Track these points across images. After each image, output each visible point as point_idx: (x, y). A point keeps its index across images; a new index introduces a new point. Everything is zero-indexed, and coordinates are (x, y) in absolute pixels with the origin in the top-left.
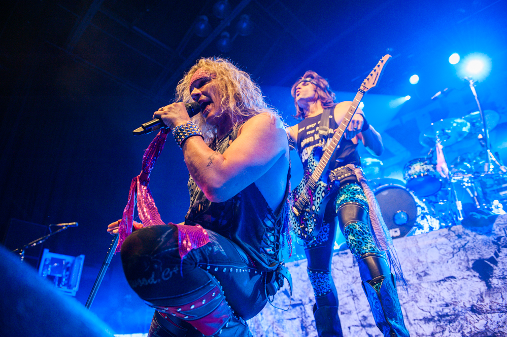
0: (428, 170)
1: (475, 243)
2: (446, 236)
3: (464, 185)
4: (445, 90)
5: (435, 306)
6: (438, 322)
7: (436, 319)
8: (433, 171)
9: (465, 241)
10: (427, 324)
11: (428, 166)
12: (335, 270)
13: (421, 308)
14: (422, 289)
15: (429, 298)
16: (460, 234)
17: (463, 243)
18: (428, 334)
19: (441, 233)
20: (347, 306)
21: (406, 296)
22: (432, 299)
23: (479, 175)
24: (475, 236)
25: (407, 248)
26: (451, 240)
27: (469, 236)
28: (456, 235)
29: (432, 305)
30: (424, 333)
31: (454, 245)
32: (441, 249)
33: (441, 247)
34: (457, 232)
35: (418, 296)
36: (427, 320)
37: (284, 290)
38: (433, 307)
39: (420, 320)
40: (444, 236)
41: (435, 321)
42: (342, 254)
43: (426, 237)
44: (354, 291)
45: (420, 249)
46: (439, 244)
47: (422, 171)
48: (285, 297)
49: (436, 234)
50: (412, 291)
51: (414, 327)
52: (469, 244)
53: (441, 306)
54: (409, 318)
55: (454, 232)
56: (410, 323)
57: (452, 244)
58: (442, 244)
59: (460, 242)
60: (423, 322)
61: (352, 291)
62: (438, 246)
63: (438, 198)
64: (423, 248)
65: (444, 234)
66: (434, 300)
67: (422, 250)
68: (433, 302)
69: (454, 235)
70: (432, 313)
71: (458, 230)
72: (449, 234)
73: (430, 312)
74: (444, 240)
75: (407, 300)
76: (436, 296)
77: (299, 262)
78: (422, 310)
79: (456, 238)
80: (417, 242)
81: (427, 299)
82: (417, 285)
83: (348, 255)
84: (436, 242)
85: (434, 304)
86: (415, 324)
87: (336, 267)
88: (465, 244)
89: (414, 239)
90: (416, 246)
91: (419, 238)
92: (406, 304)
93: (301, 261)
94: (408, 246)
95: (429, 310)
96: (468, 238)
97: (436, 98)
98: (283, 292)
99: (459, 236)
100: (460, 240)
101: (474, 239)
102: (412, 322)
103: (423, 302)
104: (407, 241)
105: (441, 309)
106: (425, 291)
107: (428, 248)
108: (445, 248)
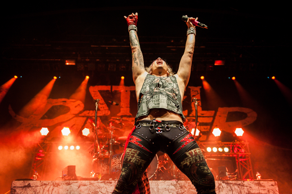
1: (188, 193)
2: (175, 185)
9: (184, 190)
12: (100, 192)
16: (182, 186)
17: (183, 191)
19: (172, 183)
24: (189, 189)
25: (152, 188)
26: (177, 188)
27: (186, 188)
28: (180, 186)
31: (177, 192)
32: (170, 192)
33: (170, 191)
34: (180, 185)
40: (173, 185)
42: (107, 182)
43: (164, 183)
45: (159, 190)
46: (170, 189)
49: (170, 183)
52: (185, 193)
55: (179, 184)
57: (177, 191)
58: (172, 189)
59: (181, 191)
62: (169, 190)
64: (161, 190)
65: (174, 184)
67: (160, 191)
69: (179, 186)
71: (181, 184)
72: (176, 185)
74: (173, 187)
79: (180, 188)
80: (158, 185)
83: (111, 184)
84: (168, 188)
87: (101, 191)
88: (184, 192)
89: (157, 183)
90: (157, 188)
91: (160, 183)
93: (73, 181)
94: (153, 187)
96: (185, 189)
99: (181, 187)
100: (181, 189)
101: (188, 190)
104: (152, 183)
107: (164, 190)
108: (173, 192)
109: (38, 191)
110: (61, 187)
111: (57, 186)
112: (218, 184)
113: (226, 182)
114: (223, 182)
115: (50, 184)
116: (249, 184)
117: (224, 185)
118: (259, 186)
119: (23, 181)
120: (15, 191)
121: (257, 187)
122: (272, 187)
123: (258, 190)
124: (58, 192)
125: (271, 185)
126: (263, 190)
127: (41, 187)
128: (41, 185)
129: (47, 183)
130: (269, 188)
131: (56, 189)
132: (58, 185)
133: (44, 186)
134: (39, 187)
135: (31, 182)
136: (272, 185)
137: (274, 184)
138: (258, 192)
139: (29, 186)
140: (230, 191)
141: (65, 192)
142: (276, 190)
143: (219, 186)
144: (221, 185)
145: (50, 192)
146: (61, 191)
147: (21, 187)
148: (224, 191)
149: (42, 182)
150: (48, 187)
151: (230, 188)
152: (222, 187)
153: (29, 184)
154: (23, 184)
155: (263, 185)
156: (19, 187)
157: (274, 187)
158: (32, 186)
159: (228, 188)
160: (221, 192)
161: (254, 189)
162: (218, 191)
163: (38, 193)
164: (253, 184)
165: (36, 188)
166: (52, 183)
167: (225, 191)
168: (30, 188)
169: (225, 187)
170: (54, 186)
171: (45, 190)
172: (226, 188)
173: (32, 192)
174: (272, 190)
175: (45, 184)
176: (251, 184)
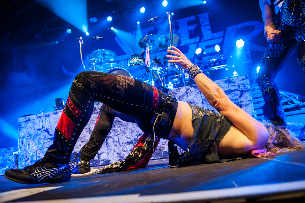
0: (140, 62)
3: (157, 73)
4: (156, 18)
5: (134, 135)
6: (134, 144)
7: (133, 142)
8: (143, 63)
10: (129, 145)
11: (141, 60)
13: (126, 137)
14: (129, 126)
15: (131, 131)
18: (129, 150)
20: (85, 137)
21: (119, 131)
22: (133, 132)
23: (165, 68)
29: (132, 135)
30: (127, 150)
35: (126, 131)
36: (129, 143)
37: (45, 129)
38: (133, 136)
39: (126, 143)
41: (133, 143)
44: (90, 128)
47: (137, 62)
48: (46, 133)
50: (123, 128)
51: (122, 147)
53: (137, 135)
54: (120, 142)
56: (120, 145)
60: (127, 144)
61: (89, 128)
63: (144, 79)
66: (134, 132)
68: (133, 134)
70: (132, 139)
73: (131, 139)
75: (120, 133)
76: (135, 130)
77: (58, 111)
78: (127, 138)
81: (130, 132)
82: (126, 125)
85: (134, 134)
86: (123, 145)
92: (119, 135)
95: (131, 138)
97: (151, 21)
98: (45, 130)
102: (121, 144)
103: (128, 134)
105: (137, 137)
106: (130, 128)
109: (36, 123)
110: (51, 117)
111: (48, 117)
112: (186, 90)
113: (194, 86)
114: (191, 87)
115: (43, 116)
116: (218, 83)
117: (192, 89)
118: (228, 83)
119: (24, 117)
120: (21, 125)
121: (226, 85)
122: (243, 81)
123: (227, 88)
124: (50, 121)
125: (241, 79)
126: (233, 86)
127: (37, 120)
128: (38, 118)
129: (41, 116)
130: (239, 83)
131: (47, 119)
132: (49, 115)
133: (39, 118)
134: (36, 120)
135: (30, 117)
136: (243, 79)
137: (245, 78)
138: (228, 89)
139: (29, 120)
140: (199, 93)
141: (54, 121)
142: (247, 84)
143: (187, 91)
144: (189, 90)
145: (44, 122)
146: (51, 120)
147: (24, 122)
148: (192, 94)
149: (37, 115)
150: (42, 118)
151: (198, 91)
152: (191, 91)
153: (29, 118)
154: (25, 119)
155: (233, 81)
156: (23, 122)
157: (245, 81)
158: (31, 119)
159: (196, 91)
160: (189, 96)
161: (223, 87)
162: (187, 96)
163: (35, 124)
164: (222, 83)
165: (34, 121)
166: (44, 115)
167: (194, 94)
168: (30, 121)
169: (193, 91)
170: (46, 117)
171: (40, 121)
172: (195, 92)
173: (32, 124)
174: (243, 85)
175: (40, 117)
176: (220, 82)
